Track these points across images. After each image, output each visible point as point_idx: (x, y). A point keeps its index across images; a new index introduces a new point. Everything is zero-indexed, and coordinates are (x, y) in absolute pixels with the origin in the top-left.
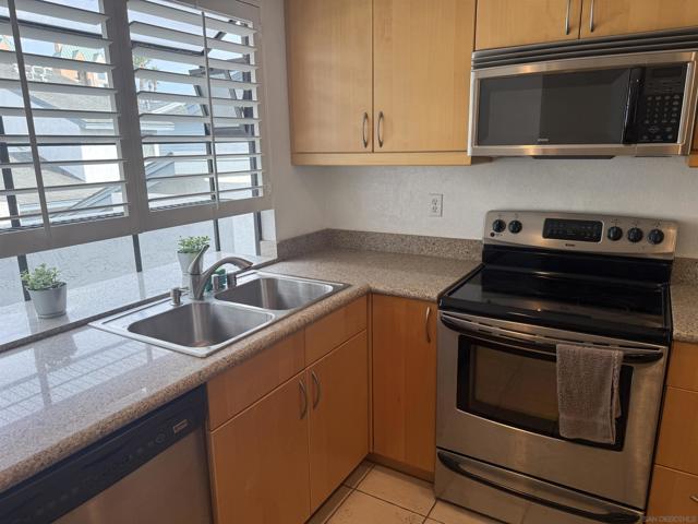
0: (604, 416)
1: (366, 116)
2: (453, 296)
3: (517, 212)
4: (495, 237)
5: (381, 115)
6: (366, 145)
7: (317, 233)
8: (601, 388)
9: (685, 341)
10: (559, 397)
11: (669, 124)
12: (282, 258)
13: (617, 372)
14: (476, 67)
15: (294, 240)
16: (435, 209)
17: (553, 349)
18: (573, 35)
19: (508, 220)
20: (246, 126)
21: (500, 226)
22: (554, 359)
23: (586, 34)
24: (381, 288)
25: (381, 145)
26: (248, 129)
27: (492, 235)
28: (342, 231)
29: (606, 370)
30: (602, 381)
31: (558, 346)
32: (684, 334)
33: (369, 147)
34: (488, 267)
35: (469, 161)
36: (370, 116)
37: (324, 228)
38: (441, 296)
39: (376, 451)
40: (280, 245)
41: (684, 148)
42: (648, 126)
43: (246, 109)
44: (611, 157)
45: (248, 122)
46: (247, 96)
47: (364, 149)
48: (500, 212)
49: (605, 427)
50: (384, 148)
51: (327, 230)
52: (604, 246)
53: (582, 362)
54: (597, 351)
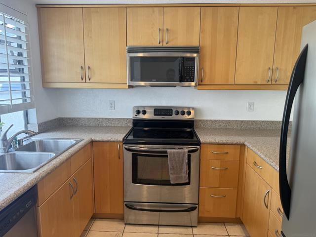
0: (185, 173)
1: (82, 67)
2: (128, 138)
3: (144, 107)
4: (137, 117)
5: (89, 67)
6: (82, 79)
7: (55, 119)
8: (183, 163)
9: (204, 144)
10: (170, 169)
11: (192, 76)
12: (41, 132)
13: (187, 157)
14: (128, 52)
15: (45, 123)
16: (111, 107)
17: (166, 152)
18: (161, 45)
19: (141, 110)
20: (19, 69)
21: (138, 112)
22: (167, 156)
23: (165, 45)
24: (97, 139)
25: (89, 80)
26: (21, 71)
27: (136, 116)
28: (66, 118)
29: (184, 156)
30: (183, 160)
31: (168, 151)
32: (203, 141)
33: (84, 80)
34: (135, 128)
35: (127, 87)
36: (84, 67)
37: (57, 117)
38: (124, 139)
39: (96, 212)
40: (39, 126)
41: (196, 84)
42: (186, 77)
43: (19, 61)
44: (175, 86)
45: (21, 67)
46: (20, 54)
47: (81, 81)
48: (138, 107)
49: (185, 177)
50: (91, 81)
51: (59, 118)
52: (174, 117)
53: (176, 155)
54: (180, 150)
